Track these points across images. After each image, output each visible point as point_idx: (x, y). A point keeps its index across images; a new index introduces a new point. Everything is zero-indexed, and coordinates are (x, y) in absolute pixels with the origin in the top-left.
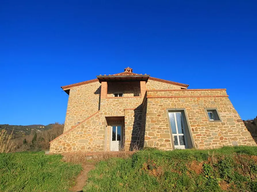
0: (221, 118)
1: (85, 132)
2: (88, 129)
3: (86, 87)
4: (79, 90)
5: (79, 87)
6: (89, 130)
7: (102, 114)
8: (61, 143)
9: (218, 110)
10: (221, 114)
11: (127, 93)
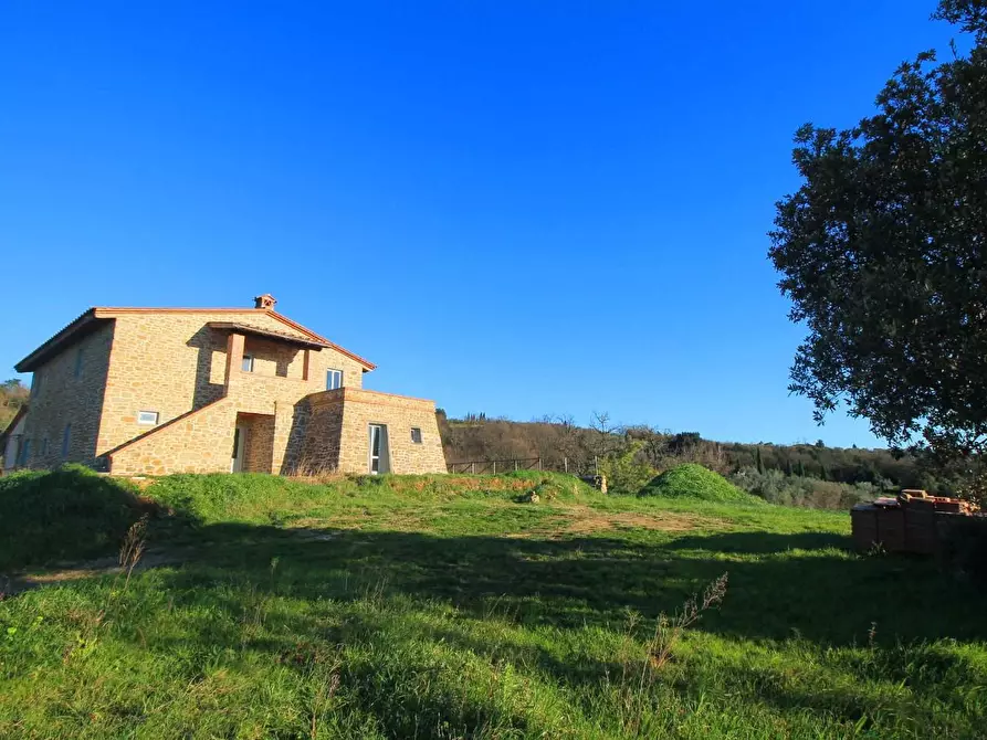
0: (423, 440)
1: (194, 437)
2: (201, 433)
3: (163, 321)
4: (142, 326)
5: (142, 318)
6: (204, 436)
7: (230, 405)
8: (140, 458)
9: (422, 429)
10: (424, 435)
11: (262, 358)
